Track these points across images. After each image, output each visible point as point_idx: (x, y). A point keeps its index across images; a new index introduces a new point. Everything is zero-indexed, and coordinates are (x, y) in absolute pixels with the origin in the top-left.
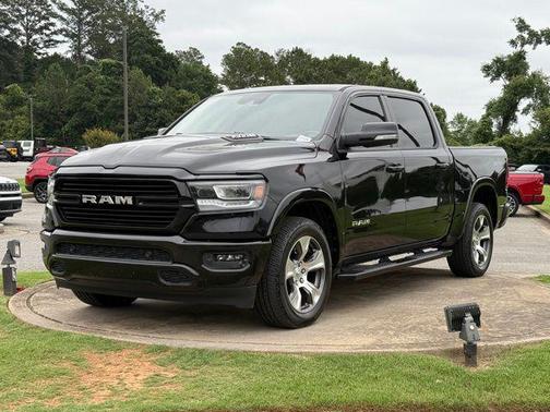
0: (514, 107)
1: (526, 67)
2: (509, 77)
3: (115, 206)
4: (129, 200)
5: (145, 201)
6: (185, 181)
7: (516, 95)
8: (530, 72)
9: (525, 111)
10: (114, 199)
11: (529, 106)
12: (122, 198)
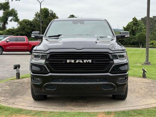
0: (7, 19)
1: (9, 7)
2: (4, 10)
3: (84, 63)
4: (90, 61)
5: (96, 61)
6: (111, 53)
7: (7, 15)
8: (11, 9)
9: (11, 21)
10: (83, 61)
11: (12, 19)
12: (86, 60)
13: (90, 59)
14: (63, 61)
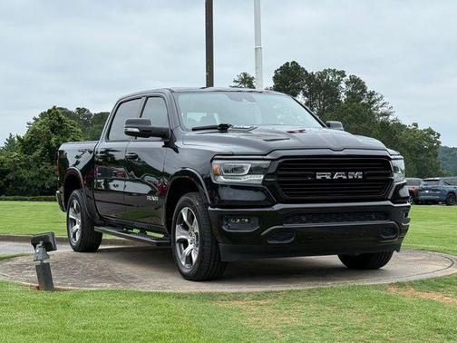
3: (349, 180)
4: (360, 175)
10: (347, 175)
12: (353, 173)
13: (359, 171)
14: (307, 176)
